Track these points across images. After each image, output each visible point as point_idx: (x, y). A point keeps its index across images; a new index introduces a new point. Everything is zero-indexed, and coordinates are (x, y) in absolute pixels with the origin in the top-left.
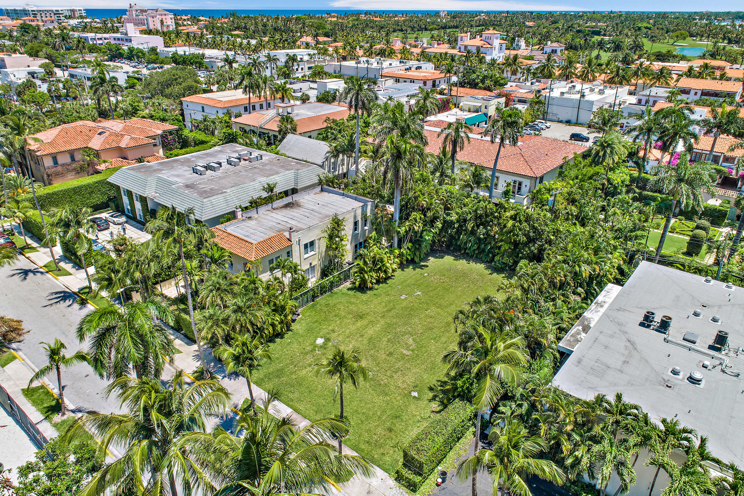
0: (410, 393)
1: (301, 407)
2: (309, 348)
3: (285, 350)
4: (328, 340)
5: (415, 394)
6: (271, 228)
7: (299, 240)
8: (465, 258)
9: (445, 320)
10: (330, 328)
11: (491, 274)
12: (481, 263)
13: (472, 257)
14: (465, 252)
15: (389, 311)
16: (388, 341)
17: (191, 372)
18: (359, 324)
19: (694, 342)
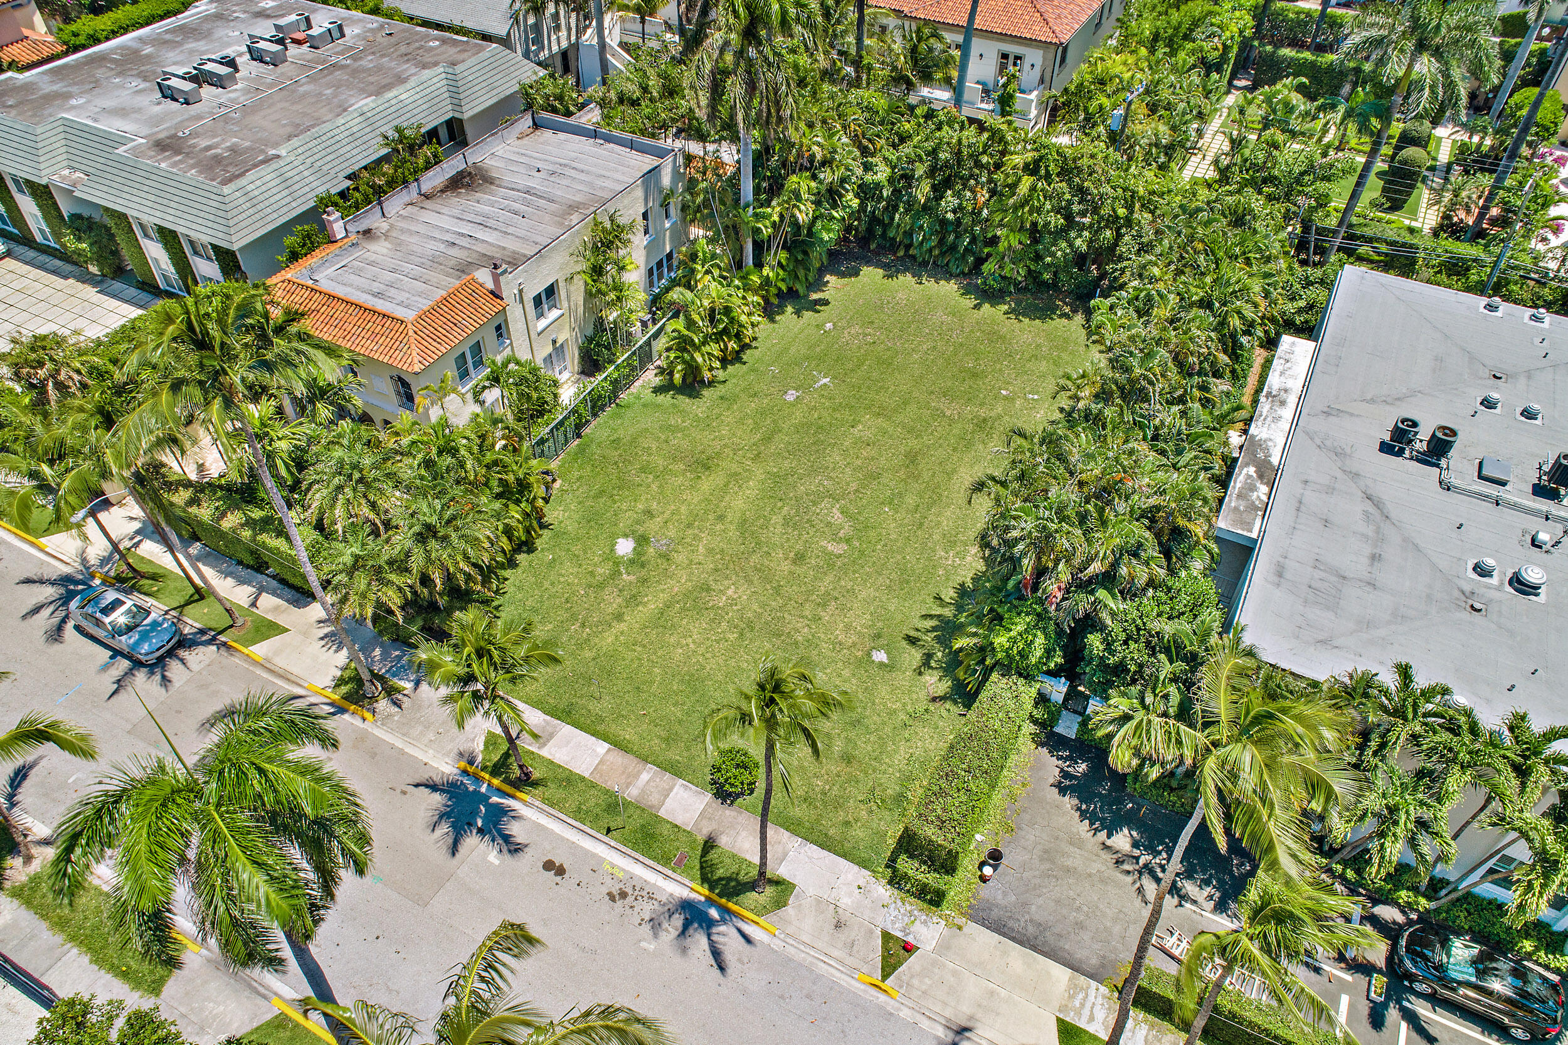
0: (869, 655)
1: (628, 734)
2: (603, 570)
3: (546, 584)
4: (642, 540)
5: (880, 656)
6: (435, 261)
7: (521, 291)
8: (906, 270)
9: (902, 449)
10: (640, 506)
11: (977, 307)
12: (948, 280)
13: (924, 264)
14: (906, 255)
15: (767, 439)
16: (786, 522)
17: (328, 681)
18: (706, 484)
19: (1503, 483)
